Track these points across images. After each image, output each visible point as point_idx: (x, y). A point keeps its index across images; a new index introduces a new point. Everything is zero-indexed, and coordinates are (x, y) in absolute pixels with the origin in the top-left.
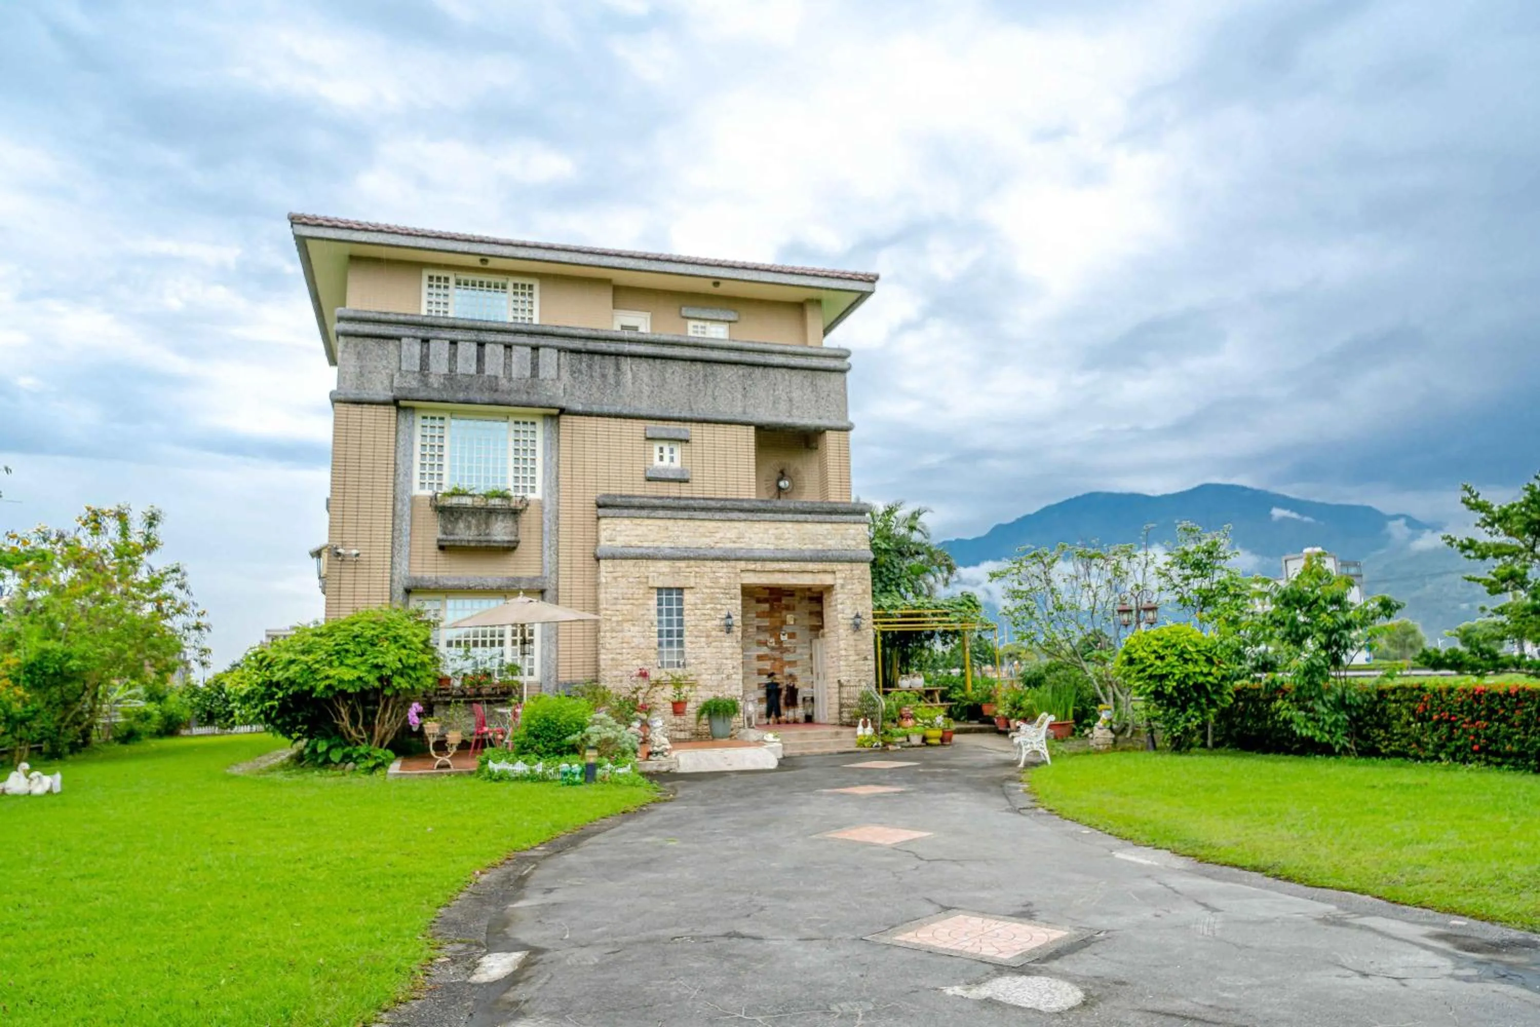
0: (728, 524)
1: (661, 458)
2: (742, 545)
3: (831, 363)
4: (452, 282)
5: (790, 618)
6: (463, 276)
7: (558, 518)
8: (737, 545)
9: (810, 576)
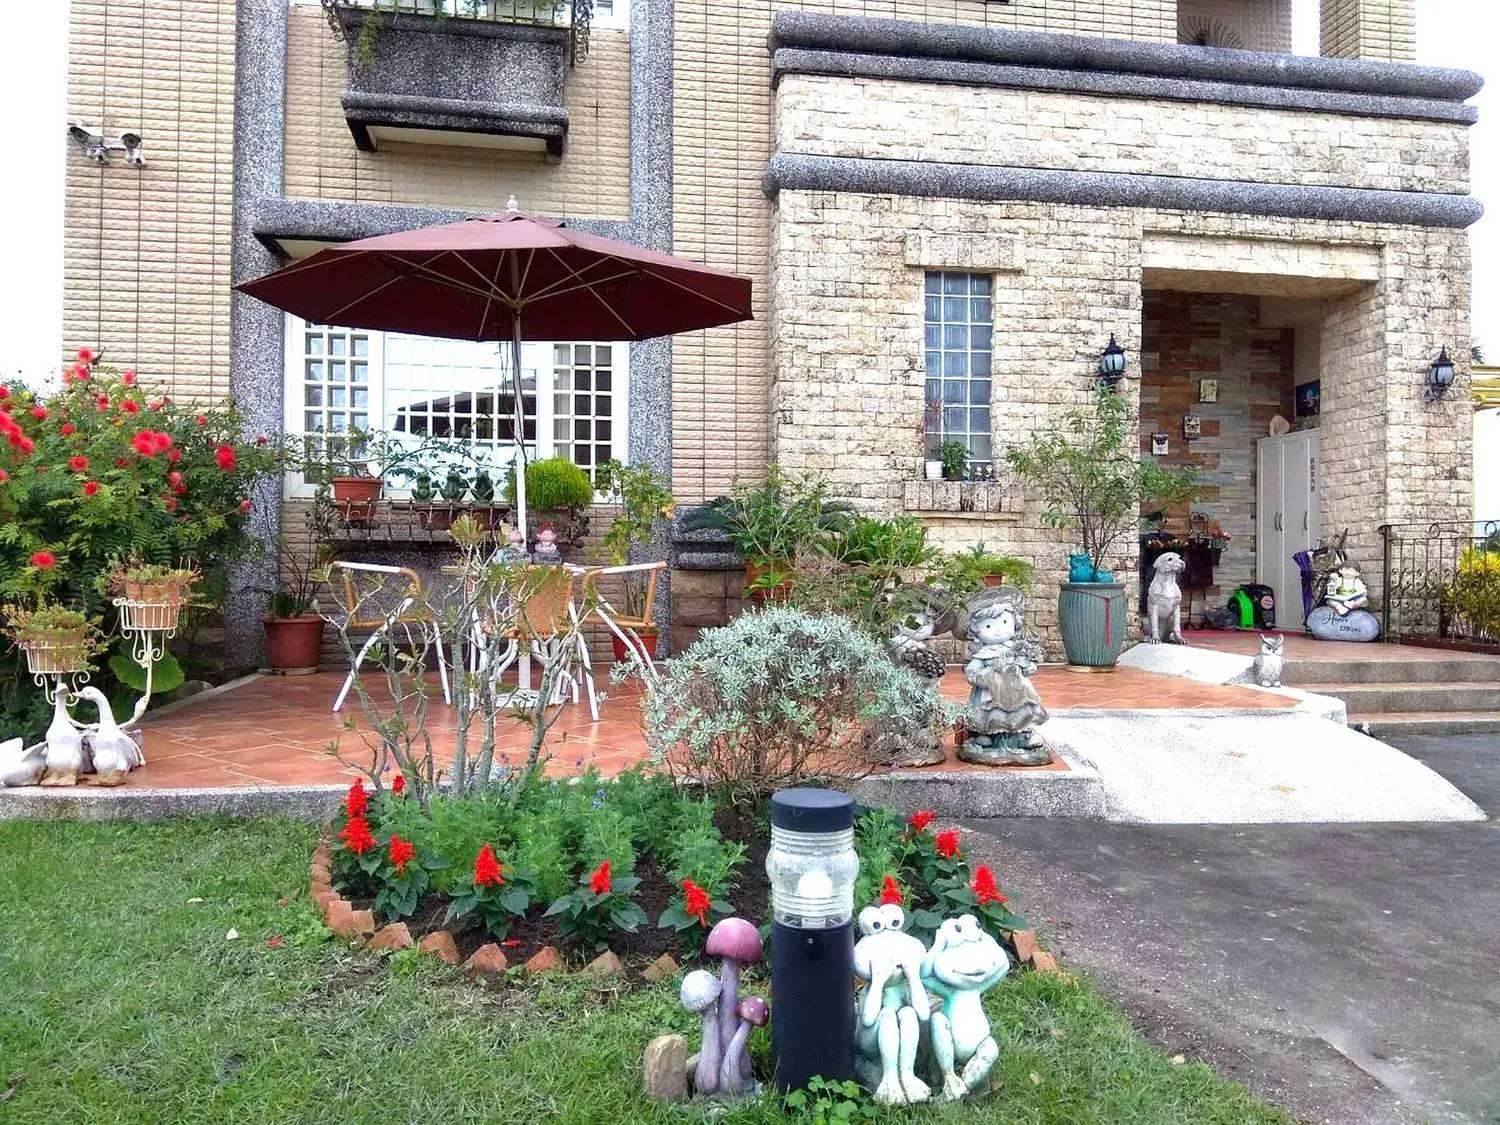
0: (1114, 106)
8: (1136, 165)
9: (1316, 255)
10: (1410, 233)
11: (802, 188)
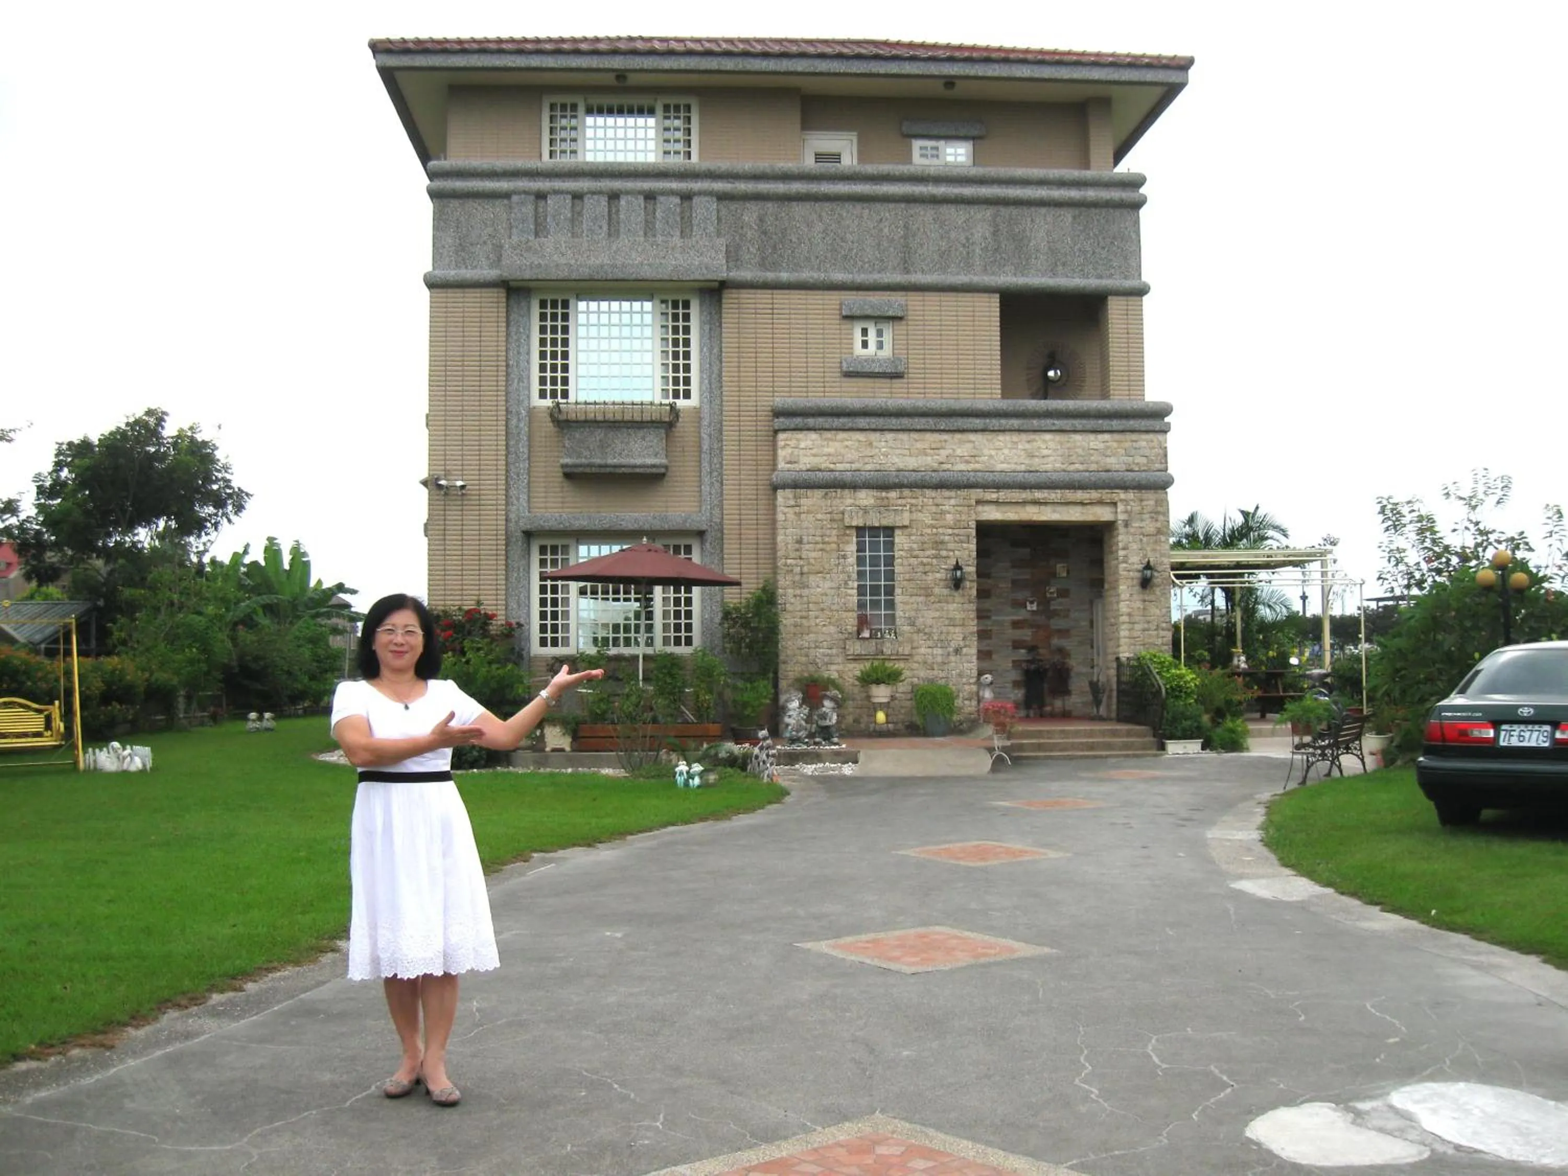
0: (958, 436)
1: (865, 344)
2: (978, 466)
3: (1116, 194)
4: (581, 109)
5: (1061, 569)
6: (595, 101)
7: (721, 431)
8: (971, 467)
9: (1079, 509)
10: (1131, 495)
11: (788, 488)
